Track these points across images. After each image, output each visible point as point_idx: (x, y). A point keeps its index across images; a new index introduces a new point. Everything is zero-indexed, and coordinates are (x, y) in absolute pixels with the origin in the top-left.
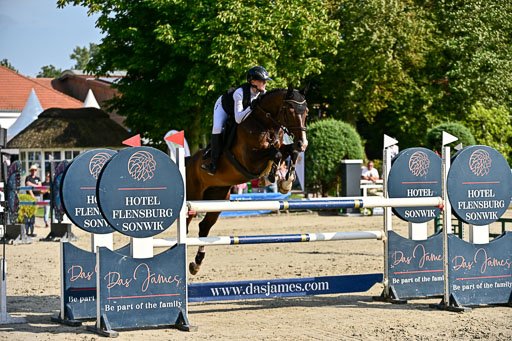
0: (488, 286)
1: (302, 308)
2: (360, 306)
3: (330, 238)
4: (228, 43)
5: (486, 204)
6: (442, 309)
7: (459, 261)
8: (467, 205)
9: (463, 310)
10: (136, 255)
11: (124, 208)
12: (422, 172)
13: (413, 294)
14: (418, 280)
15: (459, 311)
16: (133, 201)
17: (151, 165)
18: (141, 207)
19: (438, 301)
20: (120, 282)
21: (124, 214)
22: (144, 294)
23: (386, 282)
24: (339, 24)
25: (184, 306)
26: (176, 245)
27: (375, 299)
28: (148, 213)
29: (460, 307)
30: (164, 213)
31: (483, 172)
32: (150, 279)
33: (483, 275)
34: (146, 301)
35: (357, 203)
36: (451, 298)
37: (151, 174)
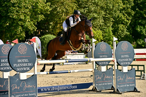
0: (128, 85)
1: (69, 94)
2: (86, 93)
3: (77, 72)
4: (14, 10)
5: (127, 60)
6: (114, 93)
7: (119, 78)
8: (121, 60)
9: (122, 93)
10: (21, 79)
11: (17, 63)
12: (104, 50)
13: (102, 89)
14: (103, 84)
15: (121, 94)
16: (20, 61)
17: (26, 49)
18: (23, 63)
19: (113, 91)
20: (16, 87)
21: (17, 65)
22: (24, 91)
23: (94, 85)
24: (50, 4)
25: (36, 95)
26: (33, 75)
27: (90, 91)
28: (25, 65)
29: (120, 92)
30: (30, 64)
31: (126, 49)
32: (26, 86)
33: (126, 82)
34: (25, 94)
35: (89, 60)
36: (117, 90)
37: (25, 52)
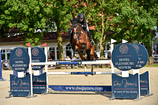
0: (127, 92)
5: (127, 63)
7: (116, 83)
8: (119, 64)
10: (18, 77)
16: (17, 62)
17: (21, 52)
21: (15, 65)
22: (20, 87)
28: (21, 65)
31: (125, 52)
32: (22, 83)
34: (21, 89)
37: (21, 55)
